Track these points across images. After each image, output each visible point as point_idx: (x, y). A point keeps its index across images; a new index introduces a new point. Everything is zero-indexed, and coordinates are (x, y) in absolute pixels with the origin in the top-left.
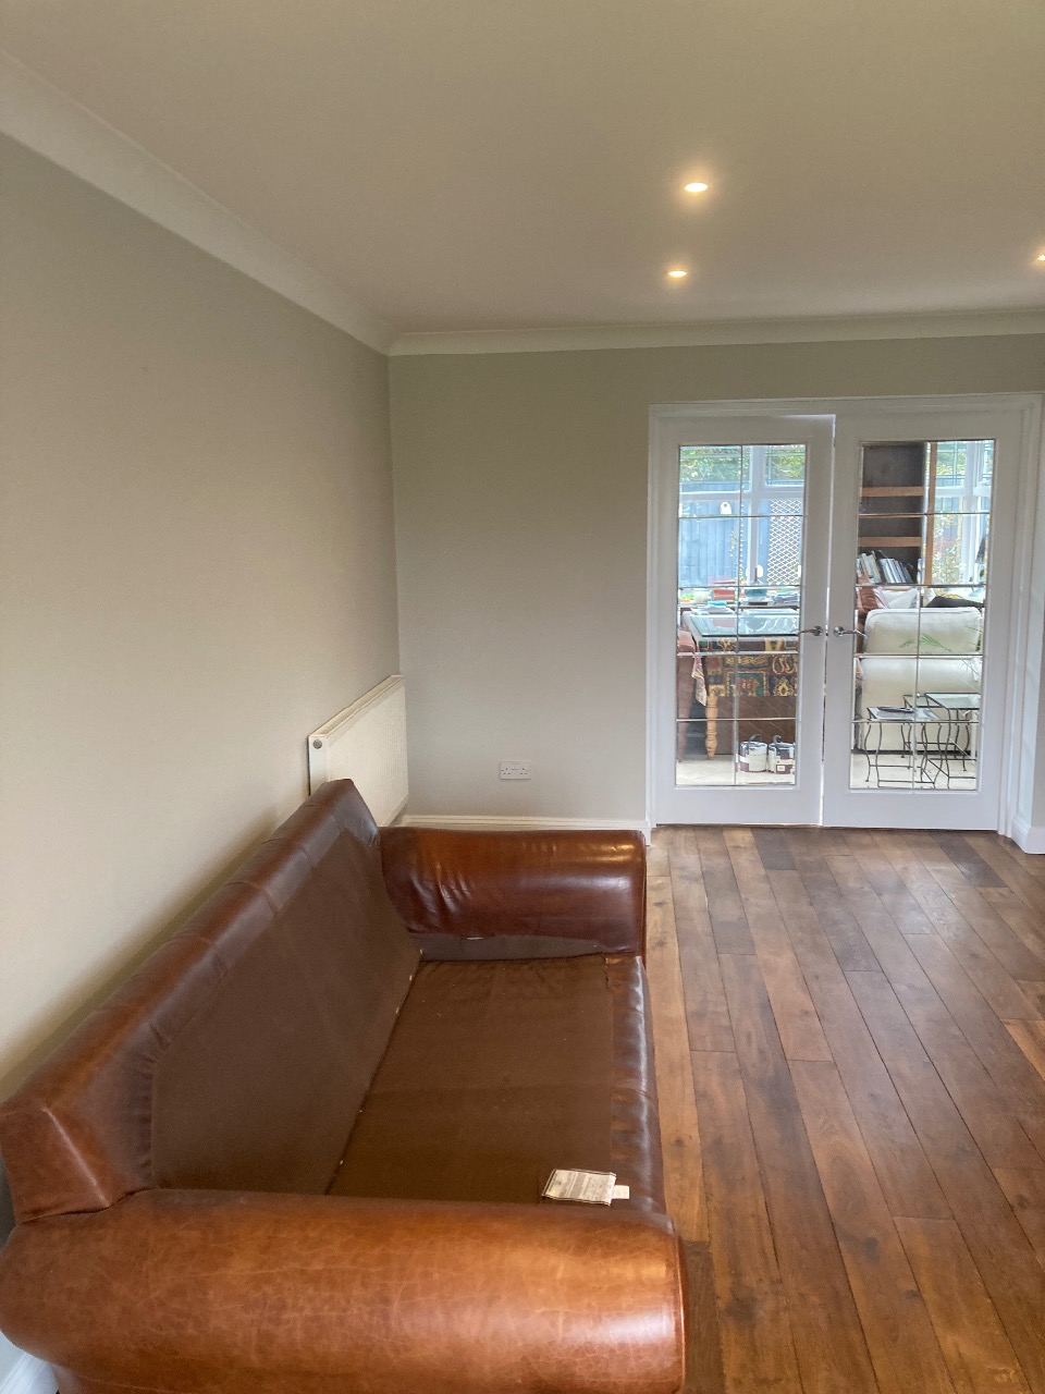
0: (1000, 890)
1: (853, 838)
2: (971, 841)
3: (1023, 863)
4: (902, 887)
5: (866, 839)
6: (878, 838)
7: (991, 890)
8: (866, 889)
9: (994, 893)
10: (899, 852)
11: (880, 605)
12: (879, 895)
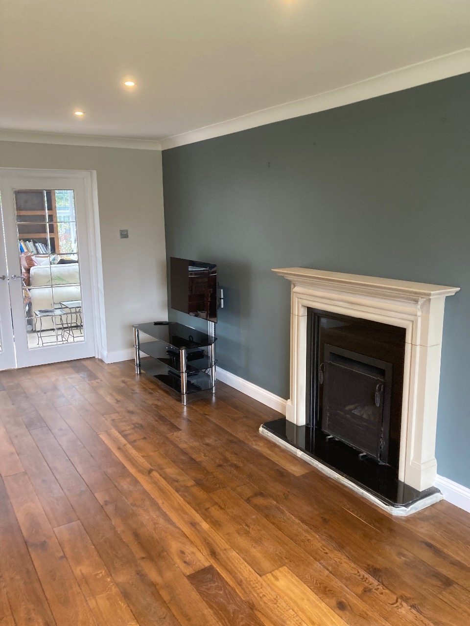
0: (97, 381)
1: (33, 371)
2: (84, 363)
3: (106, 368)
4: (55, 388)
5: (39, 370)
6: (44, 369)
7: (93, 381)
8: (39, 392)
9: (94, 382)
10: (54, 373)
11: (35, 264)
12: (45, 393)
